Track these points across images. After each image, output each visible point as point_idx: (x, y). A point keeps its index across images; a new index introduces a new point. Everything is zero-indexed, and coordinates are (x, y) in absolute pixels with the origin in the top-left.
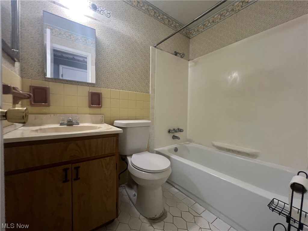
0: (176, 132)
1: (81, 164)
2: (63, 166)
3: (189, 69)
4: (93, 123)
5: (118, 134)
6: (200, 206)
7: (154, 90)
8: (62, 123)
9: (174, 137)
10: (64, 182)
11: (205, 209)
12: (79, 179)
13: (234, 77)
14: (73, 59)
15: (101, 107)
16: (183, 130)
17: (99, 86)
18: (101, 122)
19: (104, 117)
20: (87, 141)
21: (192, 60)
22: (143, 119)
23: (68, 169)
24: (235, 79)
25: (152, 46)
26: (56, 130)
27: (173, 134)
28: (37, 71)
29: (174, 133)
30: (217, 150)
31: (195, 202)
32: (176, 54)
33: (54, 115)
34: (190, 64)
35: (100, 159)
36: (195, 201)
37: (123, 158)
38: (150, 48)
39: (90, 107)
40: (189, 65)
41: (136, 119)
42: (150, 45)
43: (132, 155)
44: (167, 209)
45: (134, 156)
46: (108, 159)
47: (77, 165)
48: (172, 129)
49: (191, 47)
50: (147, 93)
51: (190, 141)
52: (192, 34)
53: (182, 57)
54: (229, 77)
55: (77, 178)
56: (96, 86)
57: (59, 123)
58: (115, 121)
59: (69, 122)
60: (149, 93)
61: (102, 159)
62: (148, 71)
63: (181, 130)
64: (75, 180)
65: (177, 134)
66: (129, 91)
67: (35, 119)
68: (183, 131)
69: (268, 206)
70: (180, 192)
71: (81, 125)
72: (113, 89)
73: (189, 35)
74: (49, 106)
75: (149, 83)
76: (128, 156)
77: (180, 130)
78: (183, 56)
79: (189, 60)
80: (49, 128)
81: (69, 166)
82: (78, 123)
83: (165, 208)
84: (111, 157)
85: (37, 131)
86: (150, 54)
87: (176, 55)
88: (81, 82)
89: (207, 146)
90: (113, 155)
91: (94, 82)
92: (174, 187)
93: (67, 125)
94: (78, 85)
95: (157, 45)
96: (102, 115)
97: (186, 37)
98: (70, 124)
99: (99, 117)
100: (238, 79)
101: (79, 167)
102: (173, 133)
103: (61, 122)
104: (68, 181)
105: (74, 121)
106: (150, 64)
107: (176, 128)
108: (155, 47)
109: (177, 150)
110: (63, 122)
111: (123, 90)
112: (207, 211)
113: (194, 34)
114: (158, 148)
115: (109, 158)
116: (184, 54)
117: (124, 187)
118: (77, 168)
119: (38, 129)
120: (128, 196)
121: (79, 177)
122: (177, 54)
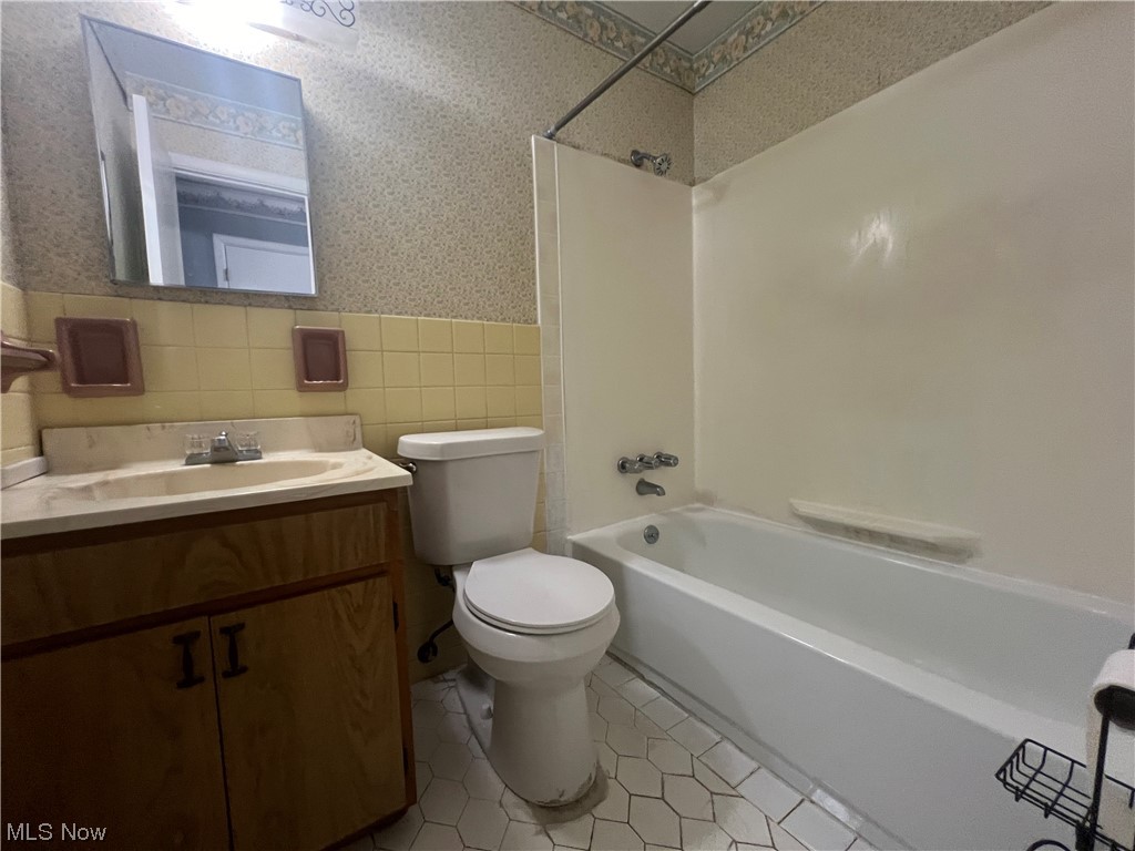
0: (651, 468)
1: (246, 615)
2: (175, 626)
3: (696, 220)
4: (320, 449)
5: (392, 491)
6: (737, 752)
7: (552, 310)
8: (192, 454)
9: (644, 488)
10: (182, 685)
11: (754, 765)
12: (244, 669)
13: (871, 241)
14: (262, 208)
15: (344, 387)
16: (676, 459)
17: (334, 307)
18: (349, 445)
19: (358, 421)
20: (264, 526)
21: (705, 180)
22: (516, 426)
23: (197, 635)
24: (878, 249)
25: (538, 133)
26: (170, 482)
27: (637, 478)
28: (81, 260)
29: (641, 471)
30: (811, 530)
31: (717, 738)
32: (638, 160)
33: (164, 427)
34: (697, 196)
35: (326, 592)
36: (719, 732)
37: (443, 575)
38: (529, 143)
39: (301, 388)
40: (694, 202)
41: (487, 426)
42: (528, 129)
43: (469, 565)
44: (608, 766)
45: (477, 567)
46: (356, 588)
47: (232, 618)
48: (633, 456)
49: (700, 129)
50: (526, 322)
51: (707, 499)
52: (704, 76)
53: (660, 172)
54: (854, 241)
55: (235, 670)
56: (322, 307)
57: (180, 458)
58: (402, 438)
59: (216, 449)
60: (536, 322)
61: (333, 591)
62: (525, 238)
63: (669, 457)
64: (226, 675)
65: (652, 477)
66: (455, 317)
67: (92, 445)
68: (676, 465)
69: (997, 776)
70: (663, 698)
71: (267, 458)
72: (391, 312)
73: (688, 83)
74: (139, 390)
75: (534, 284)
76: (457, 570)
77: (665, 461)
78: (664, 167)
79: (692, 184)
80: (139, 478)
81: (199, 624)
82: (257, 451)
83: (602, 763)
84: (371, 581)
85: (86, 491)
86: (530, 169)
87: (638, 165)
88: (258, 294)
89: (768, 518)
90: (382, 573)
91: (312, 290)
92: (643, 678)
93: (214, 462)
94: (250, 305)
95: (558, 129)
96: (352, 418)
97: (678, 90)
98: (223, 456)
99: (339, 426)
100: (890, 246)
101: (241, 626)
102: (636, 472)
103: (188, 452)
104: (201, 680)
105: (242, 446)
106: (533, 207)
107: (650, 453)
108: (551, 137)
109: (658, 534)
110: (196, 451)
111: (428, 315)
112: (763, 770)
113: (710, 75)
114: (579, 532)
115: (359, 586)
116: (667, 160)
117: (454, 680)
118: (231, 632)
119: (92, 482)
120: (464, 717)
121: (241, 662)
122: (641, 159)
